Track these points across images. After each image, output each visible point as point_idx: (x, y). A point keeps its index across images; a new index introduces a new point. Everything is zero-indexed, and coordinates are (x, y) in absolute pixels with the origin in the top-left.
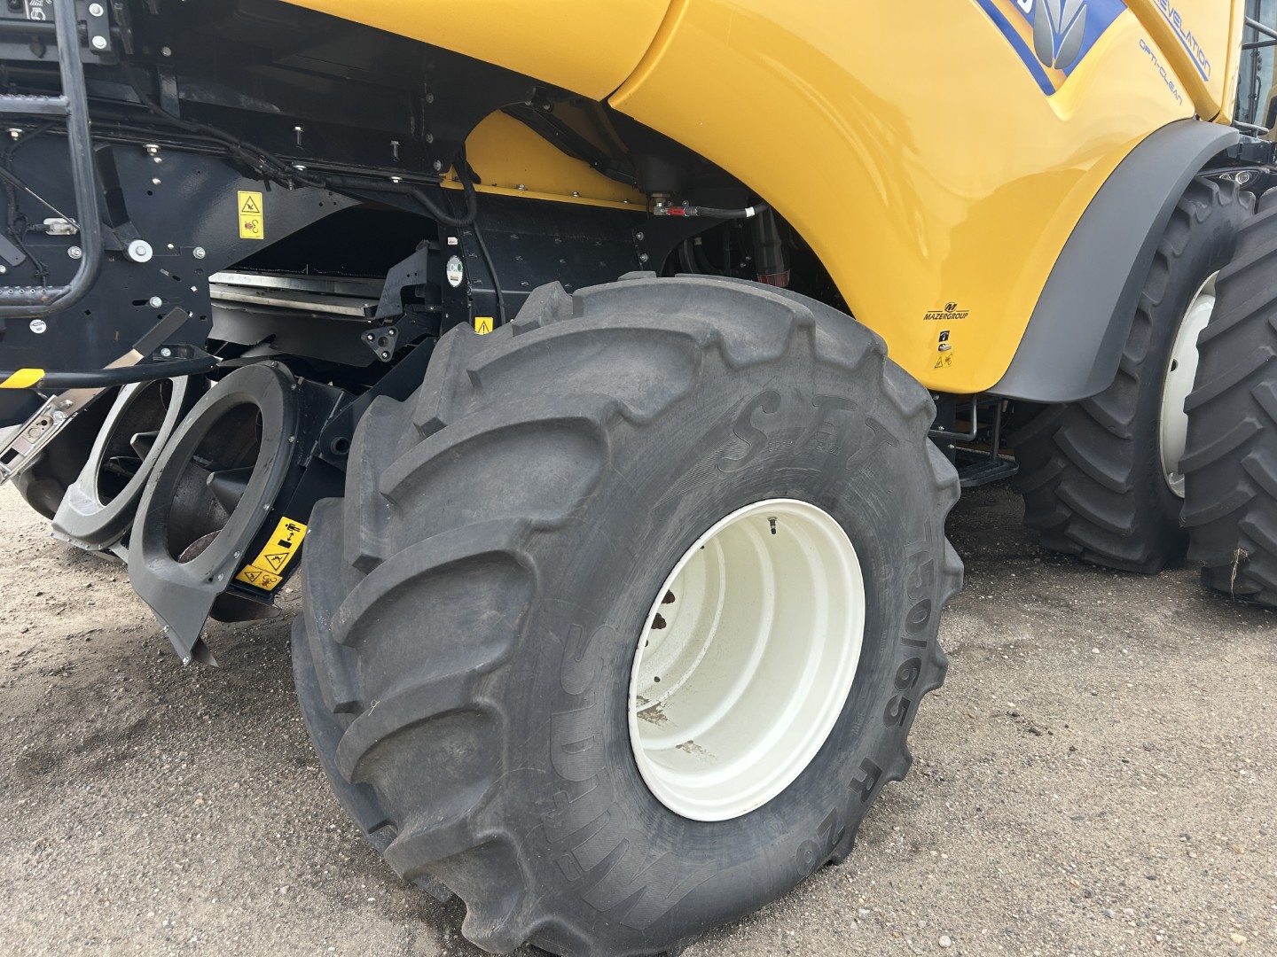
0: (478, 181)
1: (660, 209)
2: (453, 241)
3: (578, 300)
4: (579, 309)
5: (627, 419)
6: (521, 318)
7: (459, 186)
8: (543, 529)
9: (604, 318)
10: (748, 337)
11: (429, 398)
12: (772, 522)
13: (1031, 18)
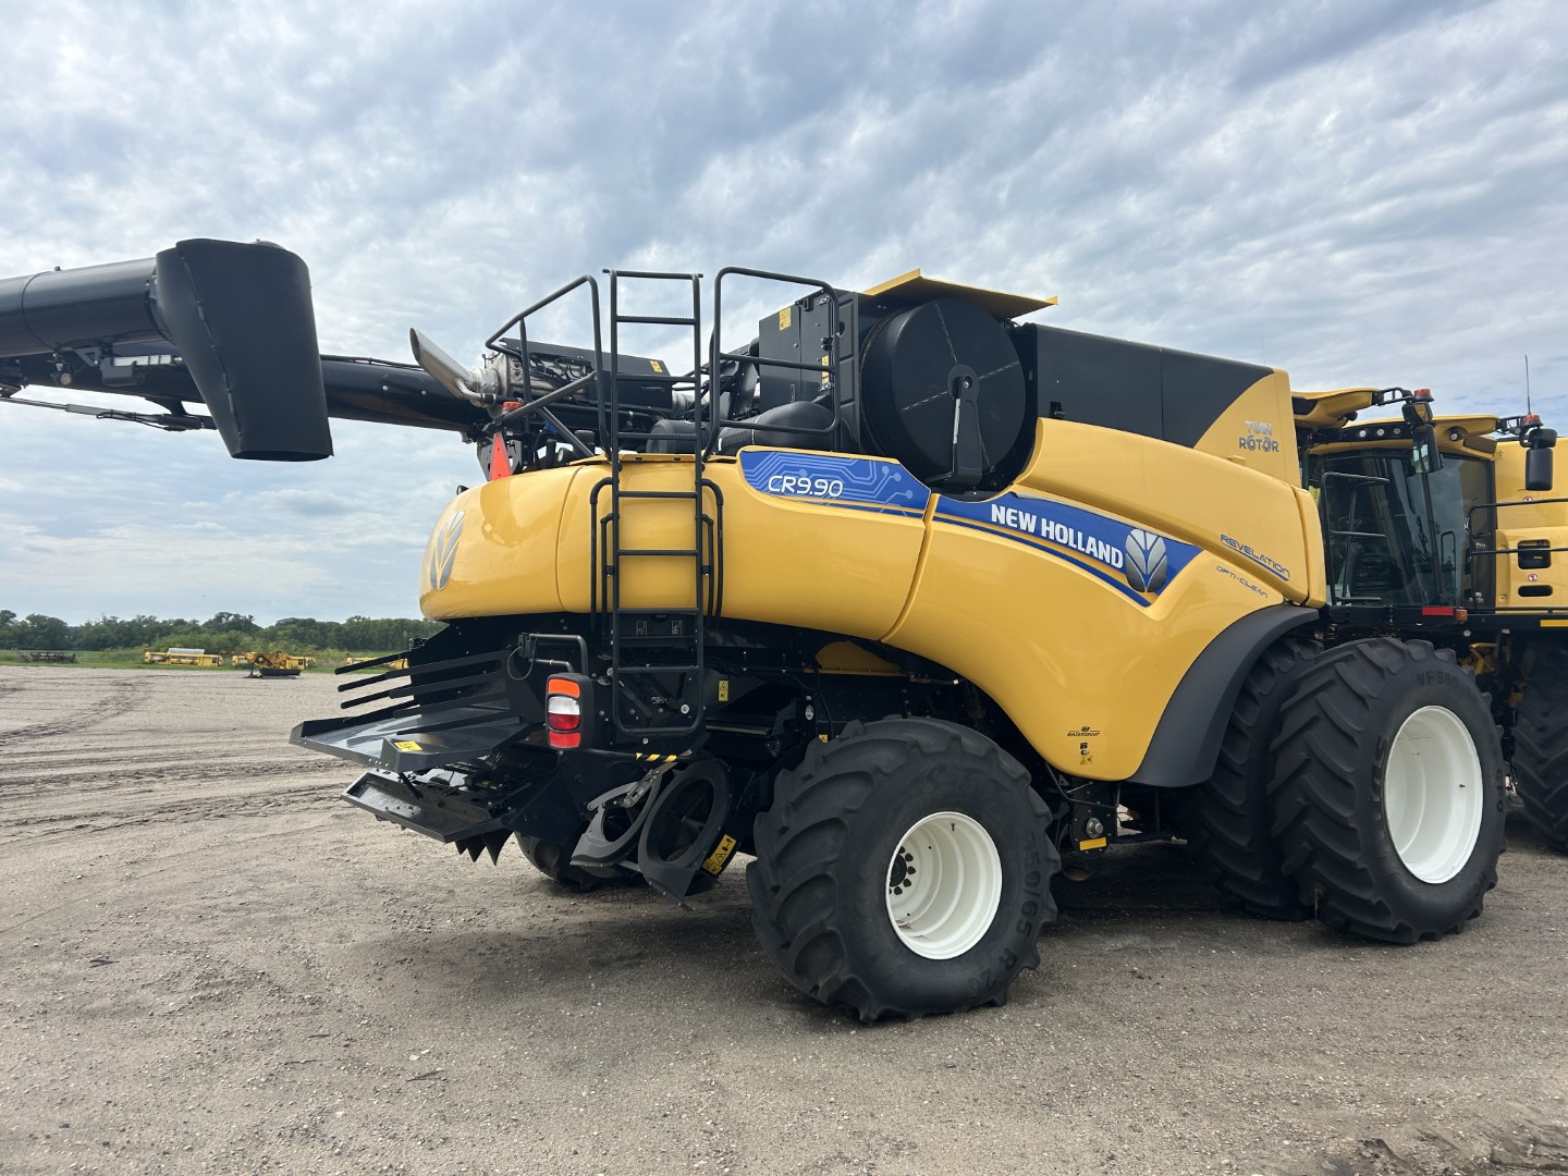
0: (821, 667)
1: (913, 678)
2: (809, 698)
3: (865, 728)
4: (866, 731)
5: (882, 772)
6: (843, 735)
7: (811, 671)
8: (850, 811)
9: (875, 735)
10: (932, 743)
11: (807, 766)
12: (953, 825)
13: (1123, 570)
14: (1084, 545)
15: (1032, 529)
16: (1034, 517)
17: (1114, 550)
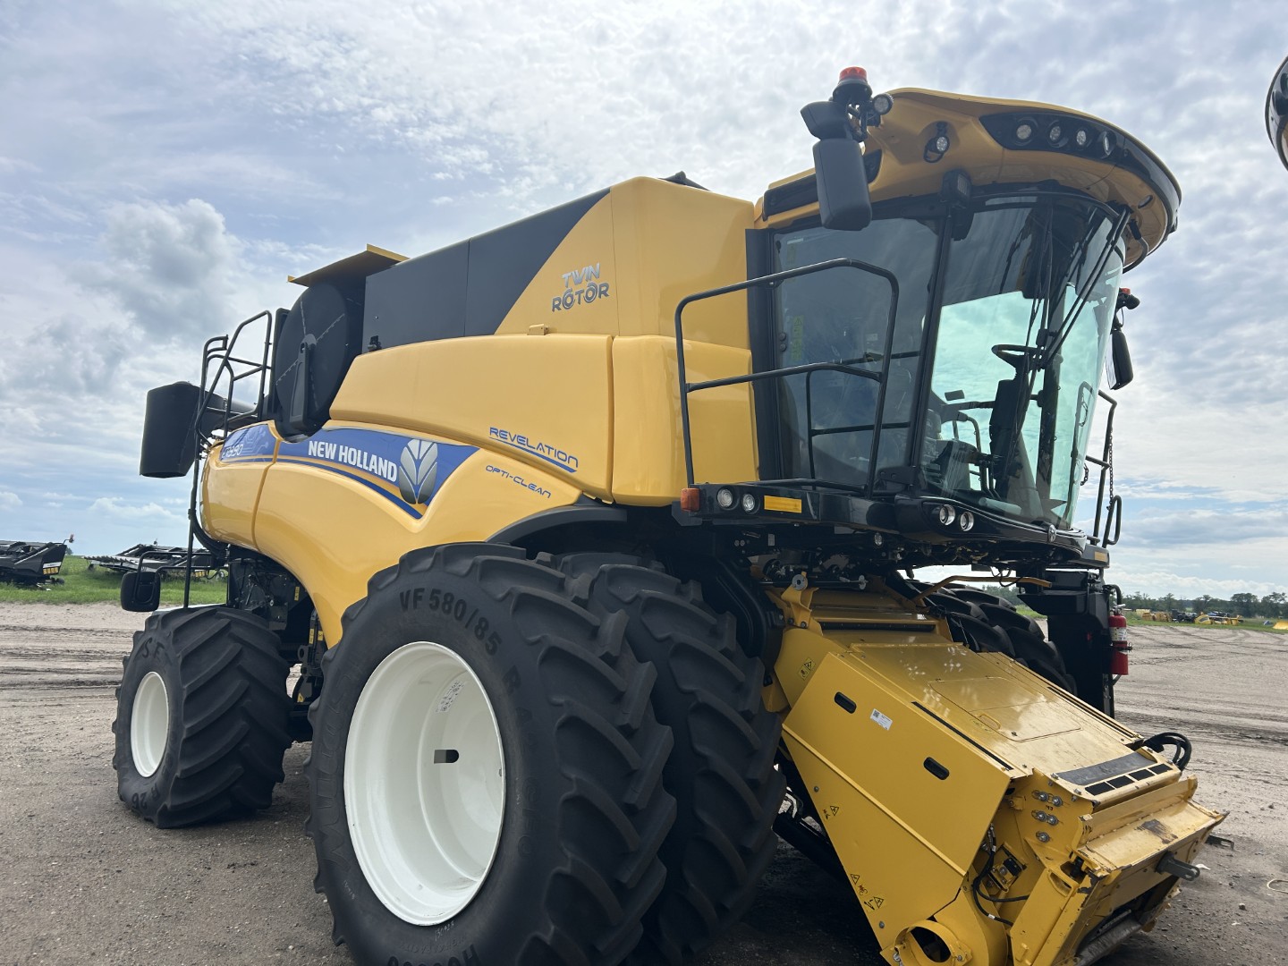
13: (396, 483)
14: (368, 465)
15: (332, 458)
16: (335, 445)
17: (391, 464)
